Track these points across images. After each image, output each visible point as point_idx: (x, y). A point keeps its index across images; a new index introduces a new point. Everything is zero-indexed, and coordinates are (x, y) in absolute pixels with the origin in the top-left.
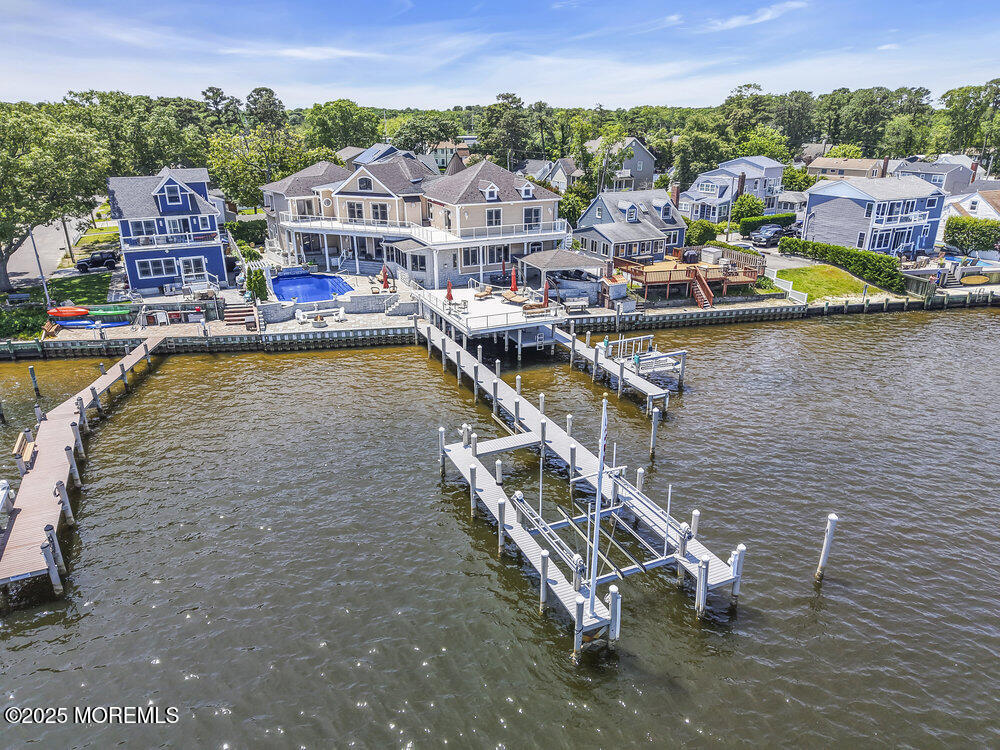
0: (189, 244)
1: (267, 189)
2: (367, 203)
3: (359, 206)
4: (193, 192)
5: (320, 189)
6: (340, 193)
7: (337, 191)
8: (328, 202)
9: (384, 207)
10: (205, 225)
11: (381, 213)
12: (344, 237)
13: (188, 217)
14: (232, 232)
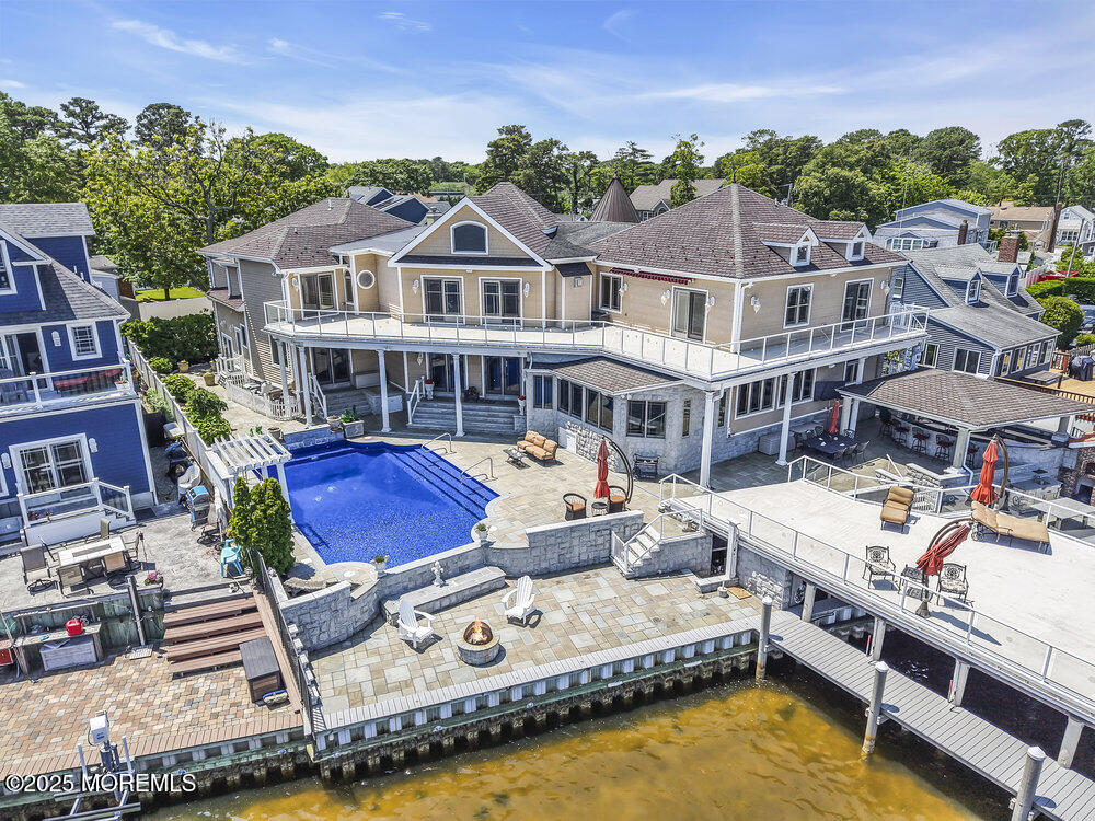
0: (40, 405)
1: (223, 252)
2: (472, 282)
3: (453, 287)
4: (49, 261)
5: (353, 252)
6: (405, 259)
7: (400, 255)
8: (366, 279)
9: (511, 288)
10: (85, 345)
11: (505, 303)
12: (413, 356)
13: (35, 328)
14: (141, 343)
